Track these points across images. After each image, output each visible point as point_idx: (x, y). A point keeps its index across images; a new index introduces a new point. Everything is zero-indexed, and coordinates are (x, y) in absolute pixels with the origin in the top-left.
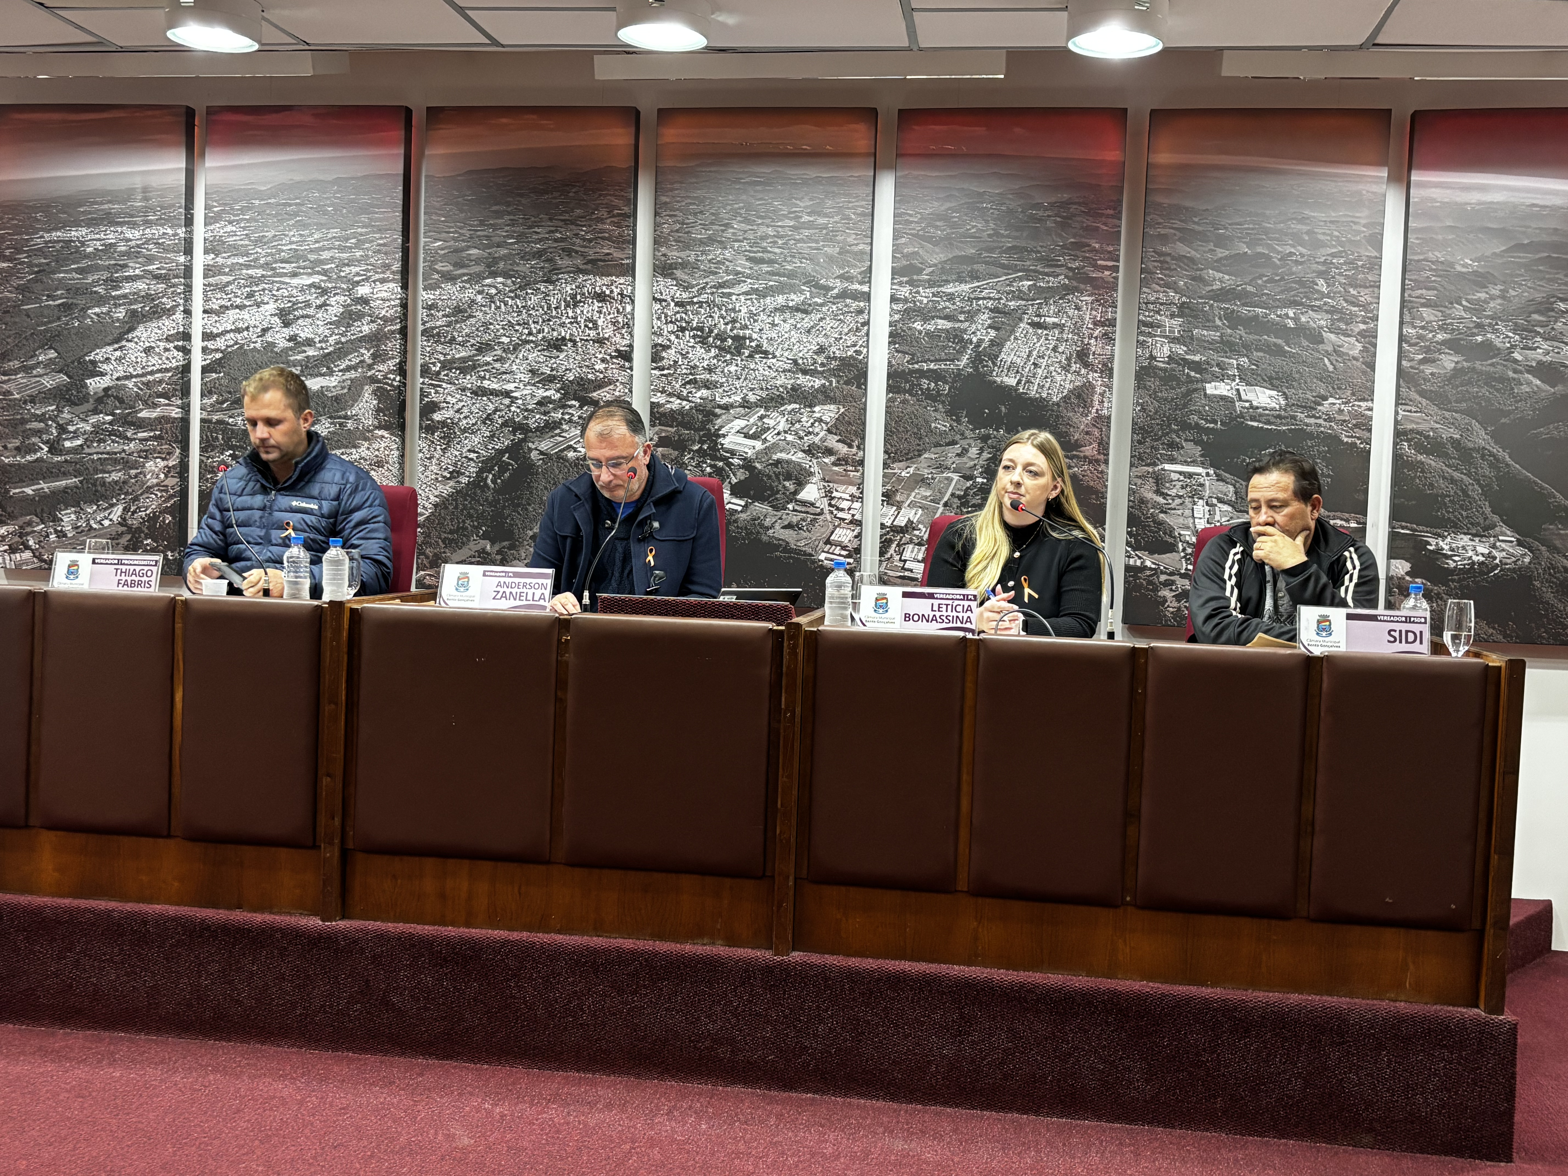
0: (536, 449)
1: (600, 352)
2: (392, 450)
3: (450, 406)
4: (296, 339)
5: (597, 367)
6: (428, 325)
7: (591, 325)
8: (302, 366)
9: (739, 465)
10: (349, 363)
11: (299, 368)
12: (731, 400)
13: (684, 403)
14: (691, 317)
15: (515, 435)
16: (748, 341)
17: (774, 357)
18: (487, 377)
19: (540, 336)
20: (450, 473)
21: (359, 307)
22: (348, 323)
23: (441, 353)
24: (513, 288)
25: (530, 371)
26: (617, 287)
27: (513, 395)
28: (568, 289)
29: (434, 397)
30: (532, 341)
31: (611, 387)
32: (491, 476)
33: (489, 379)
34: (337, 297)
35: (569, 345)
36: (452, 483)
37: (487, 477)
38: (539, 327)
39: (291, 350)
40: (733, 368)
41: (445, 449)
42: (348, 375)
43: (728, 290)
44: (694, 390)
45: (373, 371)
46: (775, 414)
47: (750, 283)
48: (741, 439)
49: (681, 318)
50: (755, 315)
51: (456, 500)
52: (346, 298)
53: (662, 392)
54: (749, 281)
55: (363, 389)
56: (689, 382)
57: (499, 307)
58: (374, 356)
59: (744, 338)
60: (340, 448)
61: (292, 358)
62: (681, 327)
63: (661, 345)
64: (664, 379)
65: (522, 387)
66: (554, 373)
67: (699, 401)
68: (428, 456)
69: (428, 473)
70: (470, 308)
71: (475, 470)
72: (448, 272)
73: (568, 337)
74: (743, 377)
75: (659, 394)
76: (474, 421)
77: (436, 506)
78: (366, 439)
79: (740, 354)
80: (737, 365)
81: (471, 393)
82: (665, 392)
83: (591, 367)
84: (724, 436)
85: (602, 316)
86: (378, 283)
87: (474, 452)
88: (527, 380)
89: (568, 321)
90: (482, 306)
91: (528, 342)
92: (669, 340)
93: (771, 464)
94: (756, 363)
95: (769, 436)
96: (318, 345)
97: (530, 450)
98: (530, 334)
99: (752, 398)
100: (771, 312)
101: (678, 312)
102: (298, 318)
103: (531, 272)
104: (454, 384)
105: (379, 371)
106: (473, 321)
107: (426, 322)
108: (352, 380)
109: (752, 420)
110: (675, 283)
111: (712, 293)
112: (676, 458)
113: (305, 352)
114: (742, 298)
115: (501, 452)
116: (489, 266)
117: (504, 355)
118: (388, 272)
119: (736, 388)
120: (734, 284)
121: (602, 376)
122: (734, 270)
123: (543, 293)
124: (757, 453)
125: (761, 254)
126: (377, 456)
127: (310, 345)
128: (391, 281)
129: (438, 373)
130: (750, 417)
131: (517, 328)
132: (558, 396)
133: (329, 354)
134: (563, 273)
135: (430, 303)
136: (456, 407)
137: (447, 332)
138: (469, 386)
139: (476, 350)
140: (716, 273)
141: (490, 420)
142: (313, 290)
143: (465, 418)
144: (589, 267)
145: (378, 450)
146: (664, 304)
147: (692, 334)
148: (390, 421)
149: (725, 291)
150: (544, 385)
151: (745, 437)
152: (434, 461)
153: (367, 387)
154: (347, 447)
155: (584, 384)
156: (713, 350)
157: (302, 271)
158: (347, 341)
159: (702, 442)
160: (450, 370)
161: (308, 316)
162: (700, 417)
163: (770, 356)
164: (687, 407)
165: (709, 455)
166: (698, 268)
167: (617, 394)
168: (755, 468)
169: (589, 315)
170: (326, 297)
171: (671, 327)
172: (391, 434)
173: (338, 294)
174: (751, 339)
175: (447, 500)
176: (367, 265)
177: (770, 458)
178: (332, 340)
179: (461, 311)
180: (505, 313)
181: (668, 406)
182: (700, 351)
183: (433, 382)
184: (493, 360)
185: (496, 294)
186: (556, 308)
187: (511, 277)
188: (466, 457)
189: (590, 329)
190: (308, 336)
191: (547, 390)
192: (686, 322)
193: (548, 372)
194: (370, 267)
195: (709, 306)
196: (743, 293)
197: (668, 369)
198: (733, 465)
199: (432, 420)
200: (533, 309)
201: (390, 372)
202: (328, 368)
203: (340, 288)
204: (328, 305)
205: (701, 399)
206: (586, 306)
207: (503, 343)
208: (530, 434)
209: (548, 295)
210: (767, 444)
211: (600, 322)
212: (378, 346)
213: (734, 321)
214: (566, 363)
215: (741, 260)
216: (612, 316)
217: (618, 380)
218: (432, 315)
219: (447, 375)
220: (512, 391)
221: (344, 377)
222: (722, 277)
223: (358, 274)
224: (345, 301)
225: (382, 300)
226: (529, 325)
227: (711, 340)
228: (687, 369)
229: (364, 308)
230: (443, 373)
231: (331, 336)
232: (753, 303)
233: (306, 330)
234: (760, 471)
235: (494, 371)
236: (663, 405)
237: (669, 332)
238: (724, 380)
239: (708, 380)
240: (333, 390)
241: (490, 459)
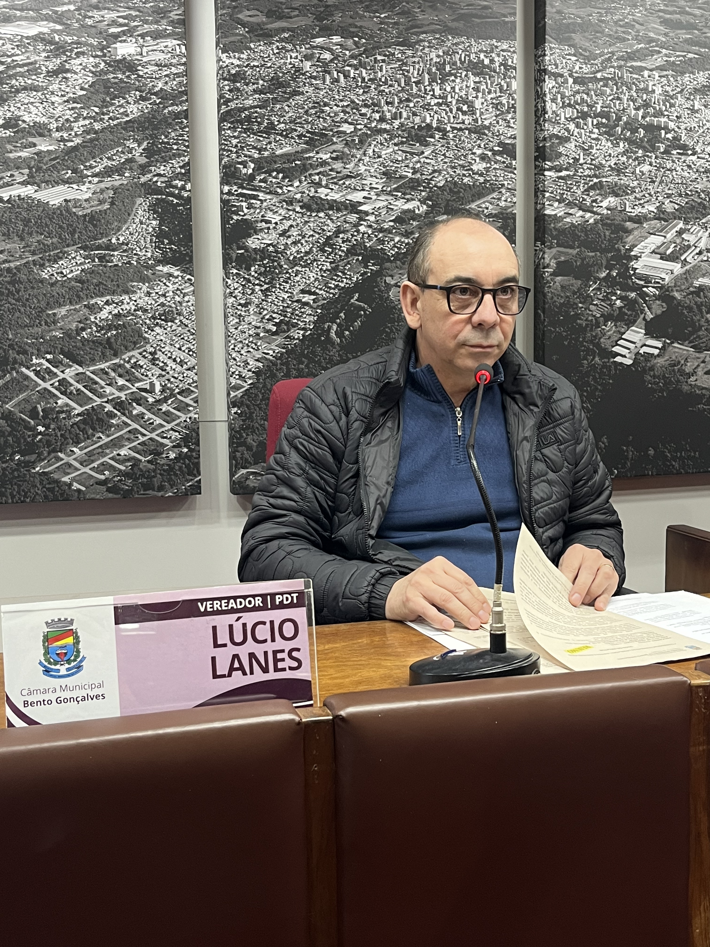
0: (397, 285)
1: (479, 146)
2: (185, 295)
3: (272, 226)
4: (17, 125)
5: (475, 167)
6: (232, 105)
7: (465, 108)
8: (30, 168)
9: (654, 295)
10: (110, 163)
11: (26, 171)
12: (644, 211)
13: (588, 215)
14: (594, 98)
15: (366, 267)
16: (663, 132)
17: (694, 154)
18: (324, 183)
19: (397, 123)
20: (276, 324)
21: (120, 76)
22: (104, 101)
23: (254, 148)
24: (356, 52)
25: (384, 174)
26: (498, 55)
27: (362, 208)
28: (433, 55)
29: (247, 214)
30: (385, 131)
31: (494, 195)
32: (335, 327)
33: (326, 187)
34: (83, 60)
35: (437, 136)
36: (279, 340)
37: (330, 328)
38: (394, 110)
39: (9, 142)
40: (646, 168)
41: (267, 289)
42: (108, 182)
43: (639, 64)
44: (599, 198)
45: (149, 176)
46: (695, 228)
47: (666, 55)
48: (656, 261)
49: (582, 99)
50: (672, 97)
51: (287, 364)
52: (97, 60)
53: (560, 202)
54: (664, 51)
55: (134, 203)
56: (593, 188)
57: (337, 80)
58: (149, 152)
59: (659, 128)
60: (102, 295)
61: (11, 155)
62: (582, 112)
63: (557, 137)
64: (561, 182)
65: (374, 197)
66: (418, 175)
67: (605, 212)
68: (243, 302)
69: (243, 327)
70: (294, 80)
71: (311, 318)
72: (258, 24)
73: (434, 125)
74: (658, 180)
75: (556, 204)
76: (307, 248)
77: (258, 373)
78: (143, 279)
79: (654, 149)
80: (651, 164)
81: (301, 207)
82: (564, 201)
83: (467, 167)
84: (637, 258)
85: (480, 95)
86: (149, 38)
87: (310, 293)
88: (380, 187)
89: (434, 102)
90: (311, 77)
91: (381, 131)
92: (567, 130)
93: (692, 293)
94: (673, 161)
95: (689, 256)
96: (57, 135)
97: (388, 287)
98: (382, 119)
99: (669, 207)
100: (690, 94)
101: (578, 92)
102: (18, 91)
103: (380, 29)
104: (276, 193)
105: (159, 175)
106: (299, 99)
107: (229, 101)
108: (115, 190)
109: (670, 236)
110: (573, 51)
111: (620, 67)
112: (579, 289)
113: (35, 145)
114: (656, 74)
115: (347, 292)
116: (319, 18)
117: (346, 150)
118: (164, 22)
119: (650, 194)
120: (645, 56)
121: (482, 180)
122: (646, 36)
123: (399, 60)
124: (677, 279)
125: (678, 16)
126: (163, 305)
127: (41, 135)
128: (169, 36)
129: (252, 177)
130: (667, 232)
131: (364, 110)
132: (424, 208)
133: (75, 149)
134: (425, 33)
135: (233, 72)
136: (281, 228)
137: (262, 116)
138: (298, 196)
139: (306, 143)
140: (624, 40)
141: (331, 246)
142: (41, 46)
143: (295, 243)
144: (460, 25)
145: (164, 295)
146: (560, 80)
147: (595, 122)
148: (180, 252)
149: (635, 64)
150: (404, 194)
151: (662, 258)
152: (252, 308)
153: (139, 201)
154: (113, 293)
155: (459, 192)
156: (621, 144)
157: (18, 13)
158: (103, 130)
159: (610, 267)
160: (269, 172)
161: (35, 89)
162: (607, 233)
163: (690, 152)
164: (591, 221)
165: (619, 284)
166: (602, 32)
167: (503, 204)
168: (674, 298)
169: (463, 93)
170: (64, 58)
171: (569, 112)
172: (183, 271)
173: (83, 53)
174: (668, 130)
175: (275, 364)
176: (129, 8)
177: (691, 285)
178: (78, 126)
179: (281, 85)
180: (345, 89)
181: (568, 220)
182: (606, 144)
183: (245, 191)
184: (332, 158)
185: (332, 61)
186: (417, 83)
187: (352, 35)
188: (298, 301)
189: (464, 113)
190: (38, 120)
191: (408, 200)
192: (588, 106)
193: (410, 175)
194: (134, 13)
195: (616, 84)
196: (658, 68)
197: (567, 169)
198: (647, 295)
199: (246, 249)
200: (386, 83)
201: (177, 176)
202: (74, 171)
203: (86, 44)
204: (68, 71)
205: (608, 209)
206: (458, 80)
207: (344, 133)
208: (388, 265)
209: (406, 64)
210: (688, 267)
211: (478, 104)
212: (154, 137)
213: (646, 105)
214: (433, 162)
215: (655, 23)
216: (493, 95)
217: (503, 185)
218: (238, 90)
219: (264, 181)
220: (360, 204)
221: (102, 185)
222: (632, 46)
223: (114, 23)
224: (96, 65)
225: (157, 65)
226: (380, 107)
227: (619, 129)
228: (590, 169)
229: (128, 77)
230: (258, 178)
231: (76, 120)
232: (669, 81)
233: (33, 109)
234: (679, 303)
235: (333, 174)
236: (562, 218)
237: (566, 118)
238: (636, 183)
239: (616, 184)
240: (85, 204)
241: (332, 302)
